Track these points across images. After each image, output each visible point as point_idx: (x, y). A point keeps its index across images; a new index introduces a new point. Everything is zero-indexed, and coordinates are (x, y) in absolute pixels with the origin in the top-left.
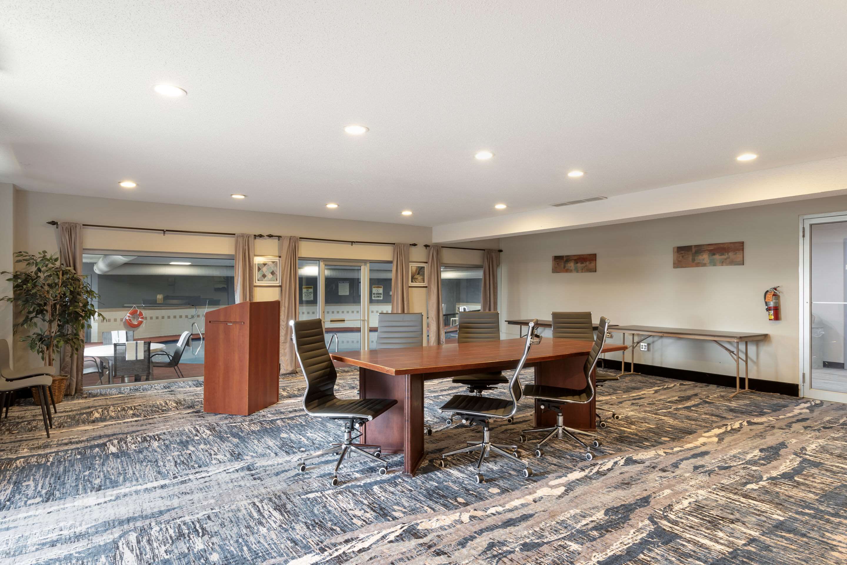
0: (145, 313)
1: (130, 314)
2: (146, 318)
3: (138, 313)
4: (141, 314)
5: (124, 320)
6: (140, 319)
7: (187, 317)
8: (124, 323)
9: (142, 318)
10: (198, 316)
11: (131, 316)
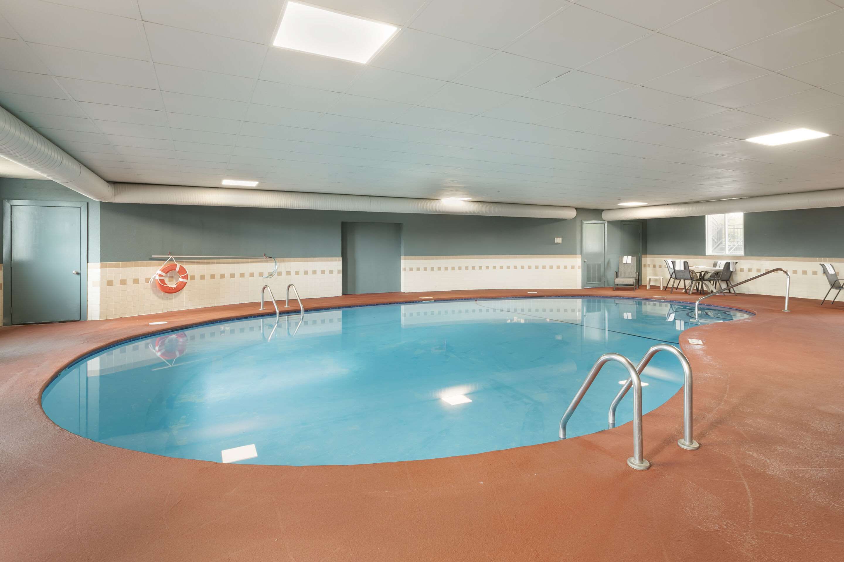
0: (190, 269)
1: (163, 271)
2: (193, 278)
3: (178, 269)
4: (182, 271)
5: (151, 281)
6: (181, 280)
7: (261, 274)
8: (153, 286)
9: (186, 277)
10: (280, 274)
11: (164, 274)
